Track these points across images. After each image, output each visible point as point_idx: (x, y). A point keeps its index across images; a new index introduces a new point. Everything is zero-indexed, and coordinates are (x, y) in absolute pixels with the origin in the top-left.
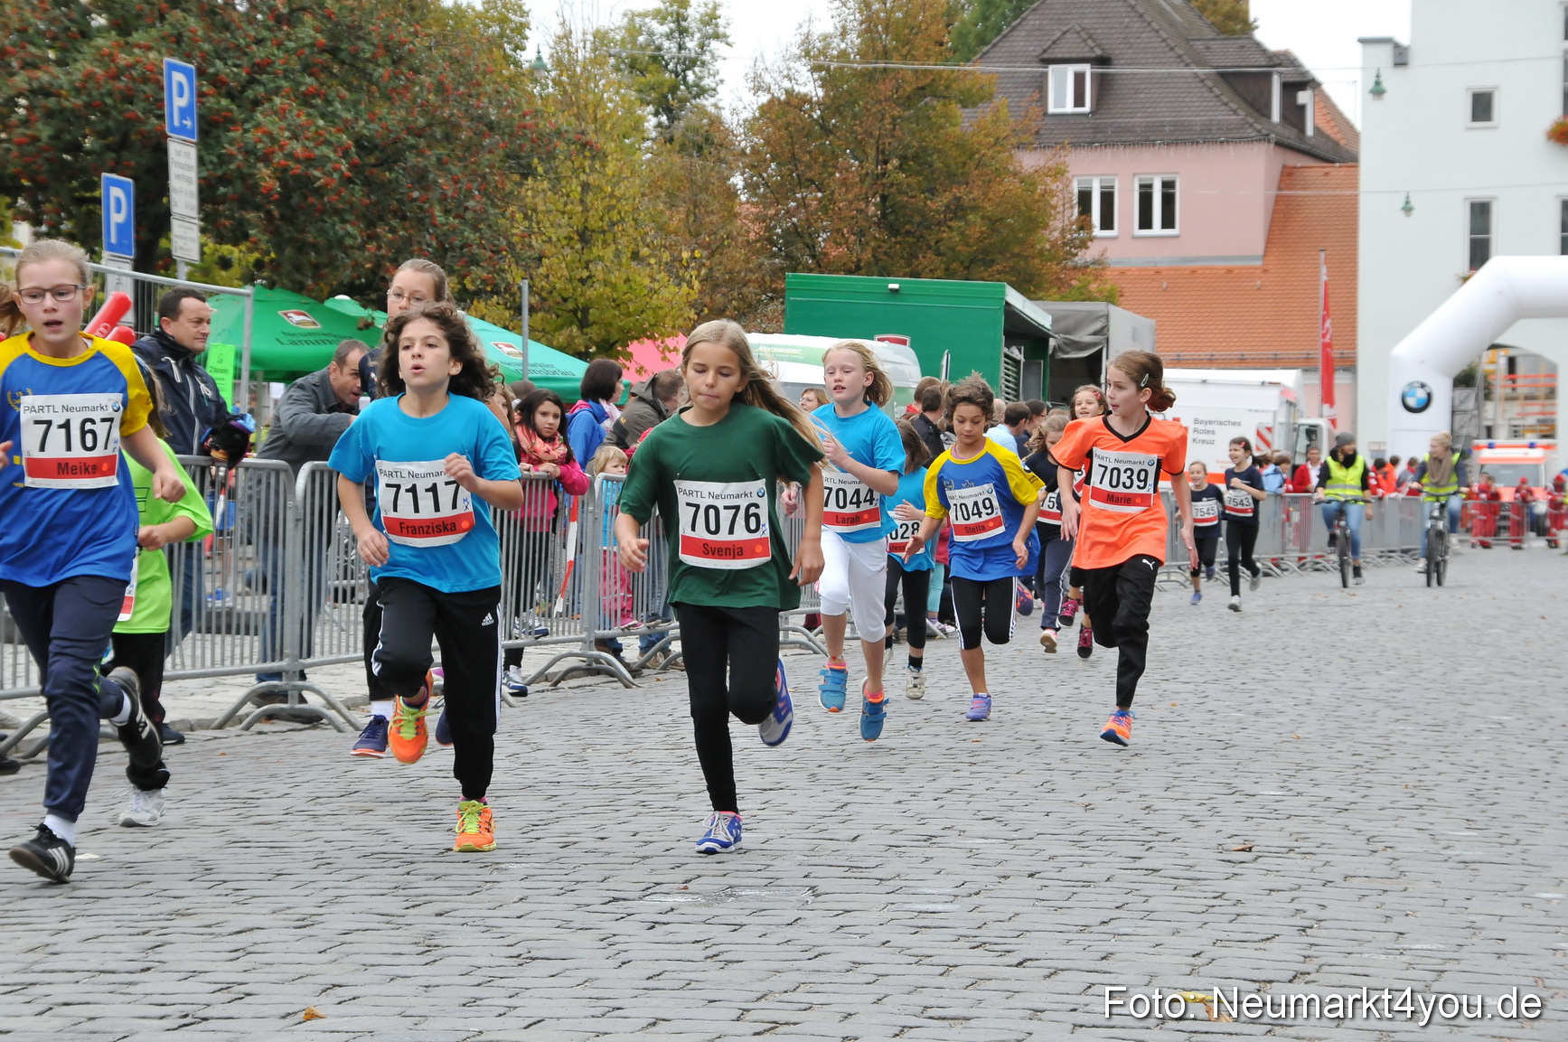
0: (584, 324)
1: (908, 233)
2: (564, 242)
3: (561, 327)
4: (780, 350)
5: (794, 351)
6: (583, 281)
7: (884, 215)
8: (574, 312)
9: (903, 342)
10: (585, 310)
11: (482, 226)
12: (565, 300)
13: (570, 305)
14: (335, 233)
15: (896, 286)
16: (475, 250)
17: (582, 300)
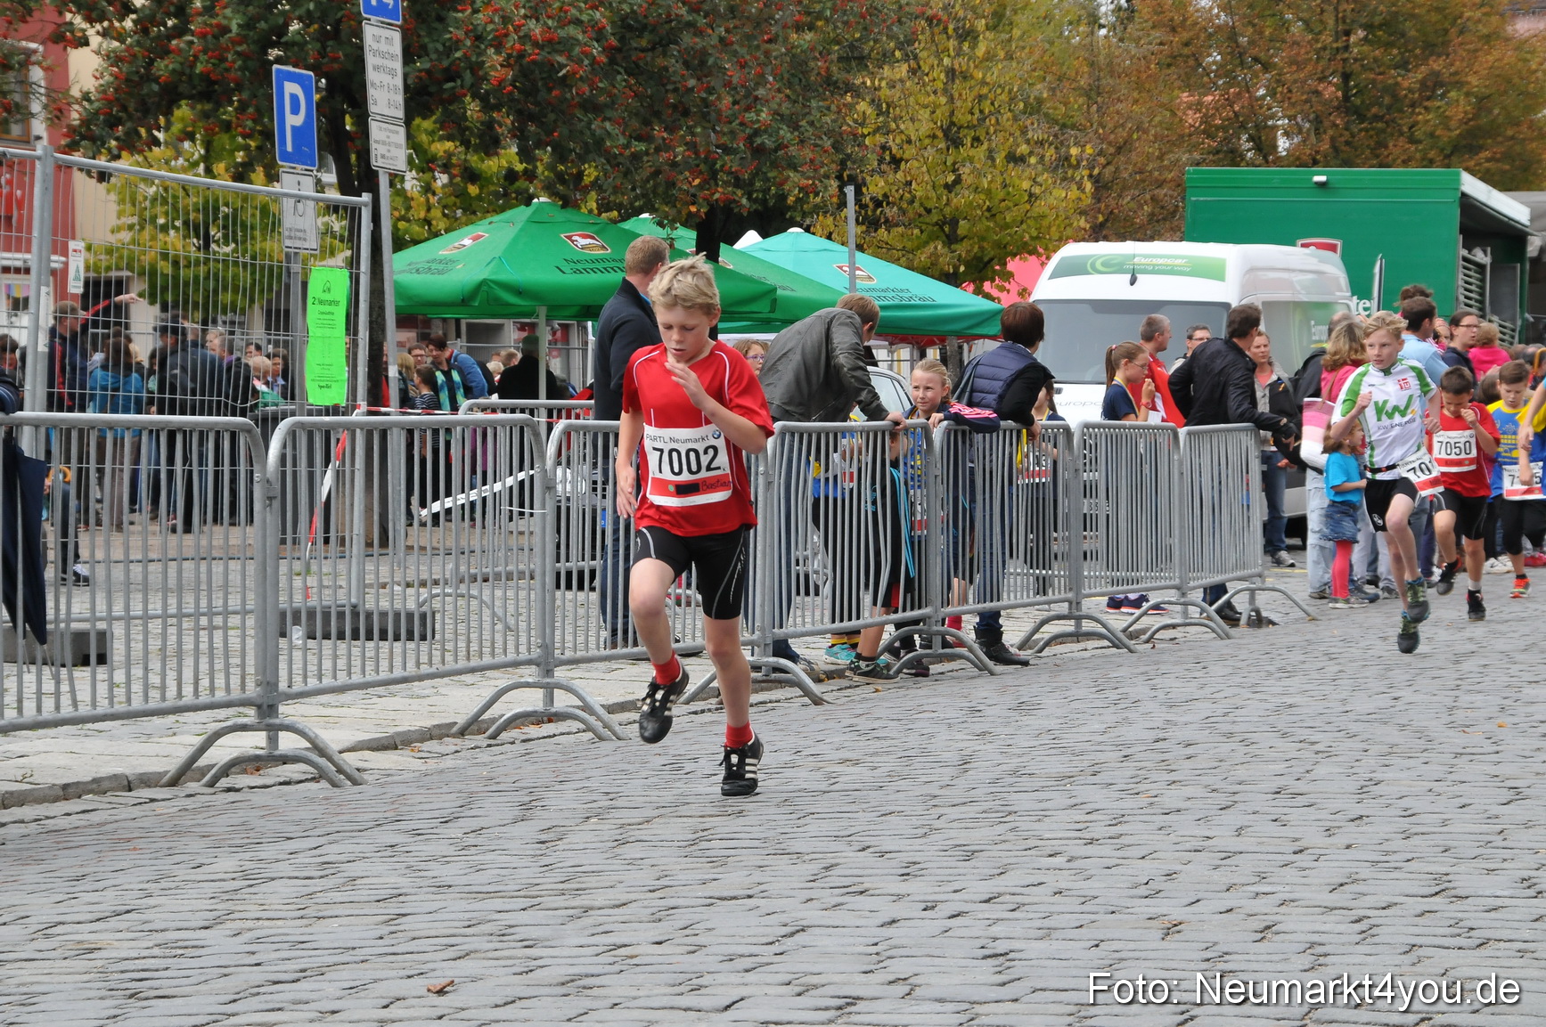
0: (952, 239)
1: (1377, 118)
2: (927, 141)
3: (926, 243)
4: (1161, 261)
5: (1178, 262)
6: (949, 188)
7: (1346, 98)
8: (940, 225)
9: (1332, 248)
10: (954, 223)
11: (803, 123)
12: (929, 211)
13: (935, 217)
14: (593, 134)
15: (1323, 178)
16: (793, 150)
17: (947, 210)
